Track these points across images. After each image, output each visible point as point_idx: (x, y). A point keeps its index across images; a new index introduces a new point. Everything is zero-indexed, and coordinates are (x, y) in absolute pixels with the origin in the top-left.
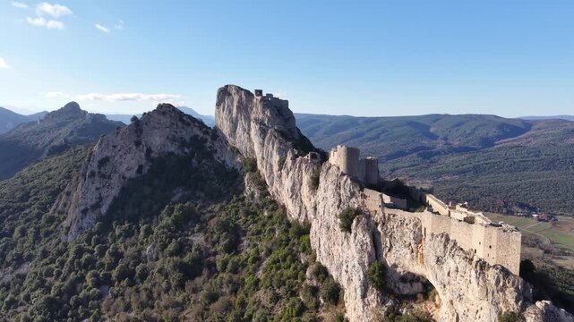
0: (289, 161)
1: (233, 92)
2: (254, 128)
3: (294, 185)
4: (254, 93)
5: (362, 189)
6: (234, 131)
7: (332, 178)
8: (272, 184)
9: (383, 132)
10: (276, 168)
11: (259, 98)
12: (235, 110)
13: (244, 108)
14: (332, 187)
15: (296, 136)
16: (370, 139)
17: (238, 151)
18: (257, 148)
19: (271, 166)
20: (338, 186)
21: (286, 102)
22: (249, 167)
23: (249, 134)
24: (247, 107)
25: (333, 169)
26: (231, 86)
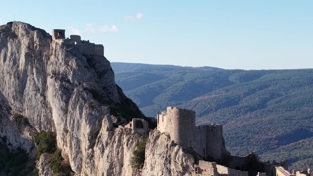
0: (104, 132)
1: (20, 32)
2: (52, 86)
3: (111, 167)
4: (52, 33)
5: (196, 162)
6: (20, 91)
7: (161, 149)
8: (79, 168)
9: (272, 96)
10: (85, 144)
11: (60, 41)
12: (22, 60)
13: (37, 57)
14: (160, 161)
15: (116, 98)
16: (252, 109)
17: (26, 122)
18: (56, 116)
19: (78, 142)
20: (168, 160)
21: (101, 47)
22: (44, 146)
23: (43, 95)
24: (41, 54)
25: (162, 139)
26: (17, 23)
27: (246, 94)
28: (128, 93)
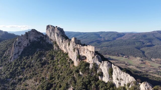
0: (64, 41)
1: (50, 26)
2: (56, 35)
3: (65, 46)
4: (55, 27)
5: (77, 45)
6: (51, 35)
7: (72, 43)
8: (60, 46)
9: (88, 36)
10: (61, 43)
11: (57, 28)
12: (51, 30)
14: (72, 44)
15: (65, 36)
17: (52, 40)
18: (56, 39)
19: (60, 42)
20: (73, 44)
21: (63, 29)
22: (55, 43)
23: (54, 36)
24: (54, 30)
25: (72, 41)
26: (50, 25)
27: (84, 36)
28: (67, 36)
